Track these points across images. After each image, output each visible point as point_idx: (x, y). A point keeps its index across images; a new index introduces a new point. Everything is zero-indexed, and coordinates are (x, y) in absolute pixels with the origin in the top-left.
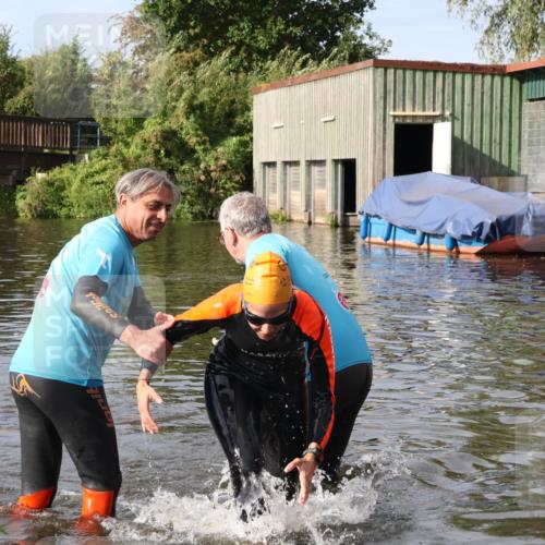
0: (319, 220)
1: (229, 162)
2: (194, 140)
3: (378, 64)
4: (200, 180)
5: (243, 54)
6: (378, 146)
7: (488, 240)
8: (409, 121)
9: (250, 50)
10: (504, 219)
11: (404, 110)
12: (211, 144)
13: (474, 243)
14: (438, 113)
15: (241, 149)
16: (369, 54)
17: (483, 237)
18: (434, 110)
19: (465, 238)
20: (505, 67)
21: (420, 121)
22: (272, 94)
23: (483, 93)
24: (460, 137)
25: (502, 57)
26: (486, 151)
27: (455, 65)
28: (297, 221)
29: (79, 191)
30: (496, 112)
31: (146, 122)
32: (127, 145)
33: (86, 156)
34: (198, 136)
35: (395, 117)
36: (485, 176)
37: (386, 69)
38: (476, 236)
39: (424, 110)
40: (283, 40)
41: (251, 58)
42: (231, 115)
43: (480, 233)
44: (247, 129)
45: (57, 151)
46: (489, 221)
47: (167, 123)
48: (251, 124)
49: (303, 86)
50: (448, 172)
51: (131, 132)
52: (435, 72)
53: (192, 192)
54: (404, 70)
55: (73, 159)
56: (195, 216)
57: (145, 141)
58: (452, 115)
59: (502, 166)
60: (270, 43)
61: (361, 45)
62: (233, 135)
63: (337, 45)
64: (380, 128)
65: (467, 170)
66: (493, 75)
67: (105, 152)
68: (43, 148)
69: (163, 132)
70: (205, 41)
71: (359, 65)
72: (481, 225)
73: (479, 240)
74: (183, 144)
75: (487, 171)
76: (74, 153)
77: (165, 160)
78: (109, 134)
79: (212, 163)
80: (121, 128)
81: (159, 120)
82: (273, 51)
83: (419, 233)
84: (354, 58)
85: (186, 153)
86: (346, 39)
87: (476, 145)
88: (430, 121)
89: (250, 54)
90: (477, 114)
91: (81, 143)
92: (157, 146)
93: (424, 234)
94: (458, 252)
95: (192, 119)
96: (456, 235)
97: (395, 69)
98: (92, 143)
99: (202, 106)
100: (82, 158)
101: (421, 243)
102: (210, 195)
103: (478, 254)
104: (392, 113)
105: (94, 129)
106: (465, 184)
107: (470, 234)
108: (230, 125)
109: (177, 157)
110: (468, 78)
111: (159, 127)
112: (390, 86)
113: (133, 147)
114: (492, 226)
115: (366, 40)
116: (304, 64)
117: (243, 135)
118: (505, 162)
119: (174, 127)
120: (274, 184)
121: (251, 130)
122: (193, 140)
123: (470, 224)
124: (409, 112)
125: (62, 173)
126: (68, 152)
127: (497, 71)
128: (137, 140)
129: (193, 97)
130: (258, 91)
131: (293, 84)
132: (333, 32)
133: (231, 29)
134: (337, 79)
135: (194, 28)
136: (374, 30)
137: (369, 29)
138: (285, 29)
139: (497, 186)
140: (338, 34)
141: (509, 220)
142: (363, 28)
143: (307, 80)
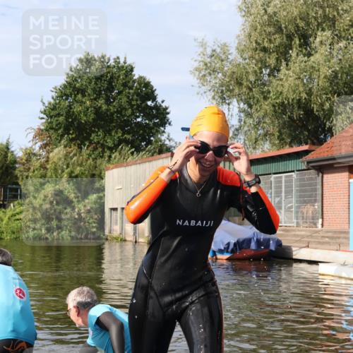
0: (141, 240)
7: (233, 251)
10: (241, 240)
13: (225, 253)
16: (169, 150)
17: (230, 250)
19: (221, 251)
22: (115, 171)
28: (129, 241)
29: (7, 224)
33: (12, 205)
36: (231, 216)
38: (226, 250)
40: (120, 142)
41: (105, 151)
43: (228, 247)
46: (233, 241)
49: (133, 167)
60: (114, 144)
61: (164, 145)
71: (163, 155)
72: (228, 244)
73: (227, 252)
76: (6, 203)
84: (161, 152)
86: (156, 142)
89: (104, 149)
91: (9, 197)
94: (217, 259)
96: (216, 249)
98: (15, 197)
100: (9, 206)
103: (227, 259)
107: (223, 248)
114: (235, 244)
115: (167, 142)
116: (132, 153)
120: (117, 220)
123: (223, 243)
126: (1, 203)
129: (72, 172)
130: (108, 169)
131: (127, 165)
132: (149, 138)
133: (93, 135)
134: (151, 163)
135: (72, 134)
136: (171, 137)
137: (169, 136)
138: (122, 136)
139: (237, 222)
140: (152, 138)
141: (244, 240)
142: (166, 135)
143: (135, 163)
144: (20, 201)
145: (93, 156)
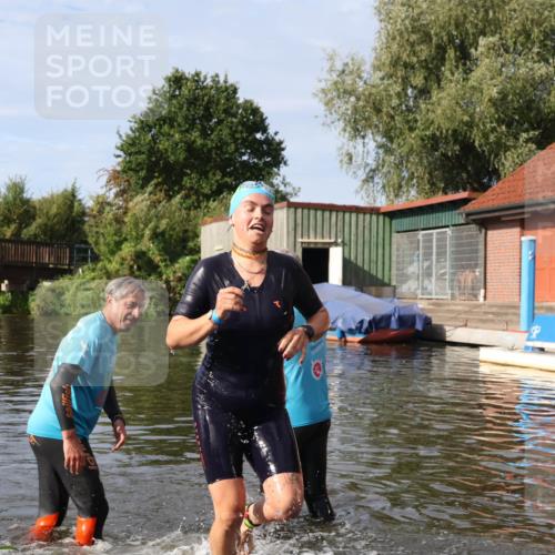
1: (184, 274)
2: (158, 258)
3: (291, 205)
5: (193, 197)
7: (367, 332)
8: (312, 246)
9: (198, 194)
10: (378, 317)
11: (309, 238)
12: (171, 261)
13: (357, 335)
14: (333, 240)
16: (284, 198)
17: (363, 330)
18: (330, 238)
19: (351, 332)
20: (379, 208)
21: (319, 246)
22: (214, 225)
23: (364, 227)
24: (348, 258)
26: (366, 268)
27: (345, 206)
30: (373, 240)
31: (124, 246)
32: (110, 262)
33: (80, 270)
34: (160, 255)
35: (302, 243)
36: (366, 286)
37: (296, 209)
38: (359, 330)
39: (323, 237)
41: (201, 200)
42: (184, 240)
43: (361, 327)
44: (196, 251)
45: (59, 266)
46: (367, 318)
47: (138, 247)
48: (199, 248)
50: (340, 284)
51: (113, 253)
52: (331, 211)
54: (309, 209)
55: (70, 272)
57: (123, 259)
58: (343, 242)
59: (377, 279)
60: (211, 189)
61: (278, 191)
62: (186, 255)
65: (353, 282)
66: (371, 214)
67: (94, 267)
68: (49, 264)
69: (136, 252)
70: (167, 187)
72: (362, 322)
73: (360, 332)
74: (150, 262)
75: (367, 283)
76: (72, 267)
77: (137, 273)
78: (98, 253)
79: (171, 275)
81: (133, 244)
82: (214, 195)
85: (152, 267)
87: (360, 263)
88: (327, 246)
89: (198, 197)
90: (360, 241)
91: (77, 261)
92: (132, 263)
94: (346, 342)
95: (156, 243)
96: (344, 329)
97: (303, 209)
98: (84, 260)
99: (163, 234)
100: (77, 271)
103: (360, 342)
104: (300, 240)
105: (86, 250)
106: (351, 291)
107: (354, 327)
108: (184, 247)
109: (146, 271)
110: (354, 215)
111: (133, 249)
112: (299, 221)
113: (114, 263)
114: (370, 322)
115: (282, 188)
117: (193, 255)
118: (380, 276)
119: (144, 249)
121: (199, 252)
123: (354, 321)
124: (312, 240)
126: (67, 267)
127: (374, 211)
128: (117, 258)
129: (157, 227)
130: (205, 224)
133: (185, 179)
135: (158, 178)
136: (287, 180)
137: (284, 179)
139: (374, 294)
141: (382, 318)
142: (280, 178)
144: (90, 265)
145: (185, 205)
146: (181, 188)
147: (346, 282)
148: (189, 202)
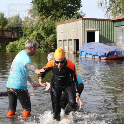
0: (71, 52)
1: (52, 40)
3: (83, 19)
4: (45, 44)
5: (54, 17)
6: (83, 36)
7: (107, 56)
8: (90, 31)
9: (56, 16)
10: (110, 52)
11: (89, 29)
12: (48, 36)
13: (104, 57)
14: (96, 29)
15: (54, 37)
16: (81, 17)
18: (95, 29)
19: (103, 56)
20: (110, 19)
21: (92, 31)
22: (60, 25)
23: (106, 25)
24: (101, 34)
25: (110, 17)
26: (106, 37)
27: (100, 19)
28: (66, 53)
29: (20, 46)
30: (109, 29)
31: (34, 32)
32: (30, 36)
33: (21, 39)
34: (45, 34)
35: (87, 30)
36: (106, 43)
37: (85, 20)
39: (93, 29)
40: (63, 14)
41: (56, 18)
42: (52, 30)
44: (55, 33)
45: (15, 38)
46: (107, 52)
47: (38, 32)
48: (56, 32)
49: (67, 23)
50: (98, 42)
51: (30, 34)
52: (95, 20)
53: (44, 46)
54: (89, 20)
55: (18, 39)
56: (44, 51)
57: (34, 35)
58: (99, 30)
59: (110, 41)
60: (60, 15)
61: (79, 15)
62: (52, 34)
63: (74, 15)
64: (84, 33)
65: (102, 41)
66: (108, 21)
67: (25, 38)
68: (12, 37)
69: (37, 33)
70: (46, 14)
71: (79, 19)
72: (106, 53)
73: (105, 56)
74: (42, 36)
75: (107, 42)
76: (18, 38)
77: (38, 40)
78: (26, 34)
79: (48, 40)
80: (28, 33)
81: (36, 31)
82: (61, 16)
83: (92, 55)
84: (78, 18)
85: (42, 38)
86: (76, 14)
87: (104, 36)
88: (94, 31)
89: (56, 17)
90: (105, 29)
91: (20, 36)
92: (36, 37)
93: (93, 55)
94: (101, 59)
95: (43, 31)
96: (100, 56)
97: (87, 20)
98: (22, 36)
99: (45, 28)
101: (93, 57)
102: (47, 47)
103: (105, 59)
104: (86, 29)
105: (22, 33)
106: (102, 44)
108: (52, 32)
109: (40, 39)
110: (102, 22)
111: (36, 33)
112: (86, 24)
113: (31, 37)
114: (108, 53)
115: (81, 14)
116: (67, 19)
117: (54, 34)
118: (110, 40)
119: (40, 32)
120: (61, 45)
121: (56, 33)
122: (44, 35)
123: (103, 53)
124: (90, 29)
125: (16, 42)
126: (17, 38)
127: (109, 20)
128: (32, 35)
129: (44, 26)
130: (58, 25)
131: (65, 23)
132: (74, 12)
133: (52, 11)
134: (74, 22)
135: (44, 11)
136: (82, 12)
137: (81, 11)
138: (63, 12)
139: (109, 45)
140: (75, 12)
141: (112, 52)
142: (80, 11)
143: (68, 22)
144: (24, 37)
145: (52, 20)
146: (51, 15)
147: (100, 41)
148: (53, 18)
